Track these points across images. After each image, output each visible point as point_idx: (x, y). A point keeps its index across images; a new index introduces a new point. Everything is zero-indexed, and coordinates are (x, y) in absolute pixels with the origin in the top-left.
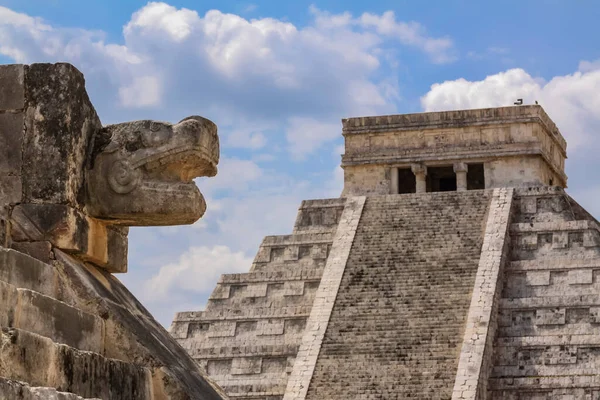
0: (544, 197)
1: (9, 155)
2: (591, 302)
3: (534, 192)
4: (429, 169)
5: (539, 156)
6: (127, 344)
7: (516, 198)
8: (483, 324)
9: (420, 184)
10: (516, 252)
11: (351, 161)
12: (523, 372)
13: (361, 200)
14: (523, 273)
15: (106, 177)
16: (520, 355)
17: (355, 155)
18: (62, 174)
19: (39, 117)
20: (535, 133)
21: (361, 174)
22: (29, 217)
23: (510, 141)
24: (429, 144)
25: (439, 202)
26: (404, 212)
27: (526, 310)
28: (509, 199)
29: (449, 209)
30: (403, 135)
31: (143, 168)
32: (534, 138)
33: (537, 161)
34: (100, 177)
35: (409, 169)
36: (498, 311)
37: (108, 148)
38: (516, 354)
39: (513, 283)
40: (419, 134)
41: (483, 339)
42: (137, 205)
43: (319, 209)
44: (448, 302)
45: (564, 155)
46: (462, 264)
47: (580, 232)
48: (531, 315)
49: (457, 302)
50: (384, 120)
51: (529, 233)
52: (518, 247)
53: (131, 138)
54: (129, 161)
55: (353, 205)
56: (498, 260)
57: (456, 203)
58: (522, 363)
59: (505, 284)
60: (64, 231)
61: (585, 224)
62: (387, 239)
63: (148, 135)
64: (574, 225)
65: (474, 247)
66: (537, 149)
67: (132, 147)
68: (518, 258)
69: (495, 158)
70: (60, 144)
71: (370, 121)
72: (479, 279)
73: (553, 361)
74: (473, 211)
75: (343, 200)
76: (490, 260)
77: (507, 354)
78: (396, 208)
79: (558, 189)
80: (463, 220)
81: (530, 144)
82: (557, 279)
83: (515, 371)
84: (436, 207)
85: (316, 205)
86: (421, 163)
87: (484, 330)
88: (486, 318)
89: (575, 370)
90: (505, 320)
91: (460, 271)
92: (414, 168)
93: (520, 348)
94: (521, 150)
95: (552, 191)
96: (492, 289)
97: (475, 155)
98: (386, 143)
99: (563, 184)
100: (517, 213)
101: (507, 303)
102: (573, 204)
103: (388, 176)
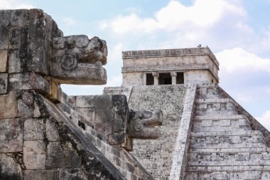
0: (210, 88)
1: (108, 120)
2: (229, 134)
3: (206, 86)
4: (160, 74)
5: (208, 70)
6: (142, 174)
7: (198, 88)
8: (183, 143)
9: (156, 81)
10: (197, 112)
11: (126, 70)
12: (200, 164)
13: (130, 88)
14: (201, 121)
15: (133, 126)
16: (199, 156)
17: (128, 68)
18: (123, 126)
19: (116, 110)
20: (206, 60)
21: (130, 76)
22: (114, 138)
23: (195, 63)
24: (160, 63)
25: (165, 89)
26: (149, 93)
27: (202, 137)
28: (195, 88)
29: (169, 93)
30: (149, 59)
31: (144, 124)
32: (206, 62)
33: (207, 72)
34: (132, 126)
35: (151, 74)
36: (190, 137)
37: (134, 118)
38: (197, 156)
39: (196, 125)
40: (156, 59)
41: (183, 149)
42: (142, 135)
43: (112, 91)
44: (168, 133)
45: (218, 69)
46: (174, 117)
47: (225, 104)
48: (204, 139)
49: (172, 134)
50: (140, 52)
51: (203, 103)
52: (199, 110)
53: (141, 115)
54: (140, 122)
55: (127, 90)
56: (190, 115)
57: (172, 90)
58: (200, 160)
59: (193, 125)
60: (123, 142)
61: (227, 100)
62: (141, 105)
63: (145, 115)
64: (223, 100)
65: (179, 109)
66: (207, 67)
67: (141, 118)
68: (198, 114)
69: (189, 70)
70: (122, 118)
71: (134, 53)
72: (182, 124)
73: (213, 159)
74: (179, 94)
75: (122, 87)
76: (187, 115)
77: (193, 156)
78: (146, 92)
79: (216, 84)
80: (175, 97)
81: (204, 64)
82: (215, 123)
83: (197, 163)
84: (163, 92)
85: (110, 90)
86: (157, 71)
87: (184, 146)
88: (185, 141)
89: (223, 163)
90: (193, 141)
91: (174, 120)
92: (153, 73)
93: (199, 154)
94: (200, 67)
95: (213, 85)
96: (187, 128)
97: (180, 69)
98: (142, 62)
99: (217, 82)
100: (198, 95)
101: (193, 134)
102: (222, 91)
103: (142, 77)
